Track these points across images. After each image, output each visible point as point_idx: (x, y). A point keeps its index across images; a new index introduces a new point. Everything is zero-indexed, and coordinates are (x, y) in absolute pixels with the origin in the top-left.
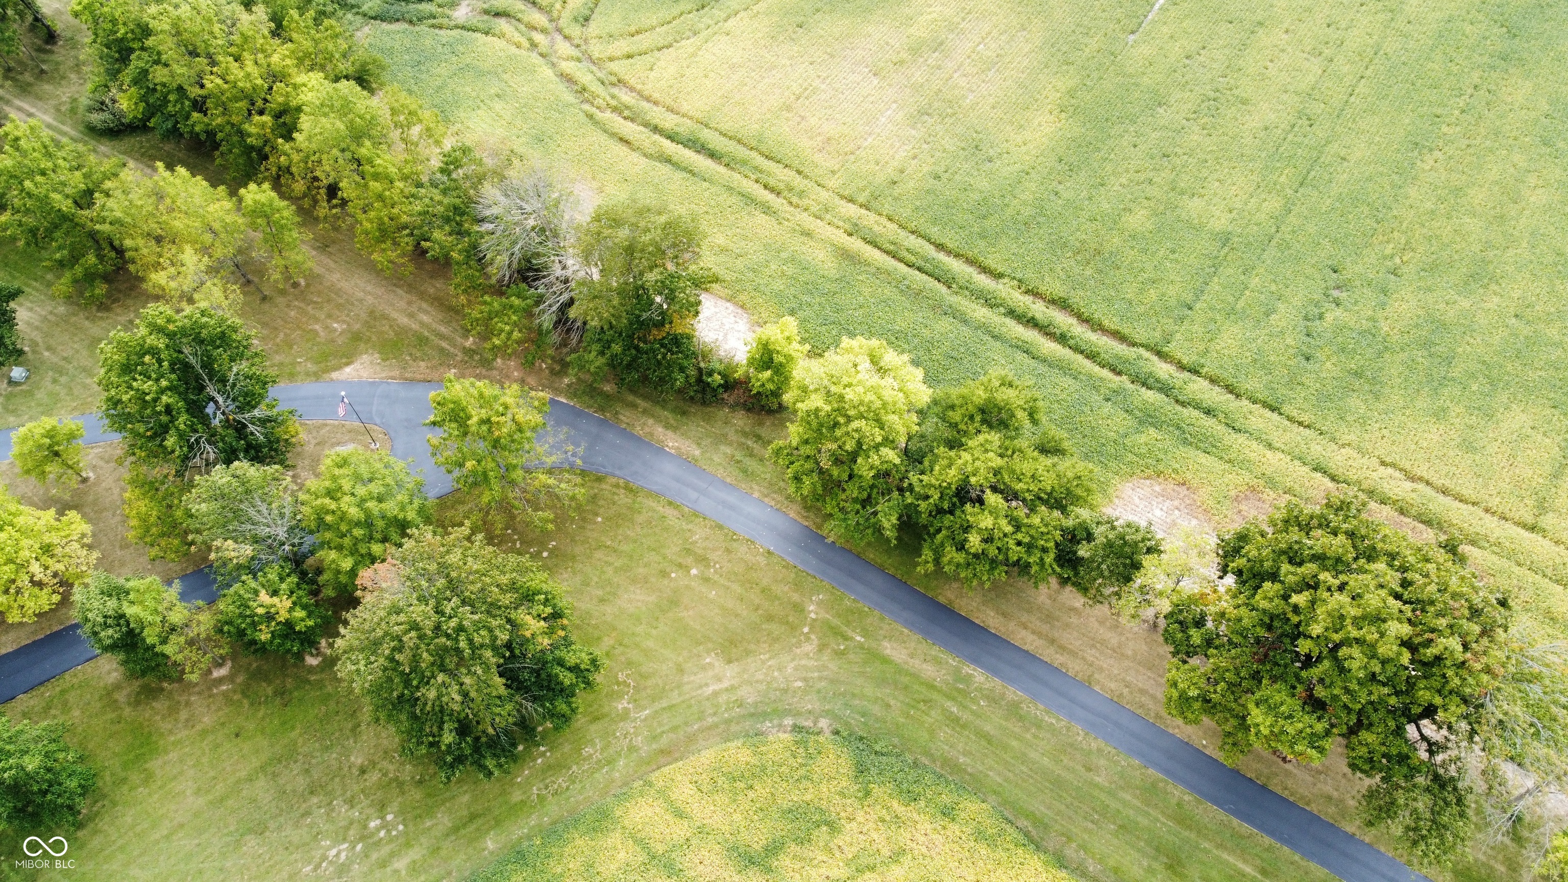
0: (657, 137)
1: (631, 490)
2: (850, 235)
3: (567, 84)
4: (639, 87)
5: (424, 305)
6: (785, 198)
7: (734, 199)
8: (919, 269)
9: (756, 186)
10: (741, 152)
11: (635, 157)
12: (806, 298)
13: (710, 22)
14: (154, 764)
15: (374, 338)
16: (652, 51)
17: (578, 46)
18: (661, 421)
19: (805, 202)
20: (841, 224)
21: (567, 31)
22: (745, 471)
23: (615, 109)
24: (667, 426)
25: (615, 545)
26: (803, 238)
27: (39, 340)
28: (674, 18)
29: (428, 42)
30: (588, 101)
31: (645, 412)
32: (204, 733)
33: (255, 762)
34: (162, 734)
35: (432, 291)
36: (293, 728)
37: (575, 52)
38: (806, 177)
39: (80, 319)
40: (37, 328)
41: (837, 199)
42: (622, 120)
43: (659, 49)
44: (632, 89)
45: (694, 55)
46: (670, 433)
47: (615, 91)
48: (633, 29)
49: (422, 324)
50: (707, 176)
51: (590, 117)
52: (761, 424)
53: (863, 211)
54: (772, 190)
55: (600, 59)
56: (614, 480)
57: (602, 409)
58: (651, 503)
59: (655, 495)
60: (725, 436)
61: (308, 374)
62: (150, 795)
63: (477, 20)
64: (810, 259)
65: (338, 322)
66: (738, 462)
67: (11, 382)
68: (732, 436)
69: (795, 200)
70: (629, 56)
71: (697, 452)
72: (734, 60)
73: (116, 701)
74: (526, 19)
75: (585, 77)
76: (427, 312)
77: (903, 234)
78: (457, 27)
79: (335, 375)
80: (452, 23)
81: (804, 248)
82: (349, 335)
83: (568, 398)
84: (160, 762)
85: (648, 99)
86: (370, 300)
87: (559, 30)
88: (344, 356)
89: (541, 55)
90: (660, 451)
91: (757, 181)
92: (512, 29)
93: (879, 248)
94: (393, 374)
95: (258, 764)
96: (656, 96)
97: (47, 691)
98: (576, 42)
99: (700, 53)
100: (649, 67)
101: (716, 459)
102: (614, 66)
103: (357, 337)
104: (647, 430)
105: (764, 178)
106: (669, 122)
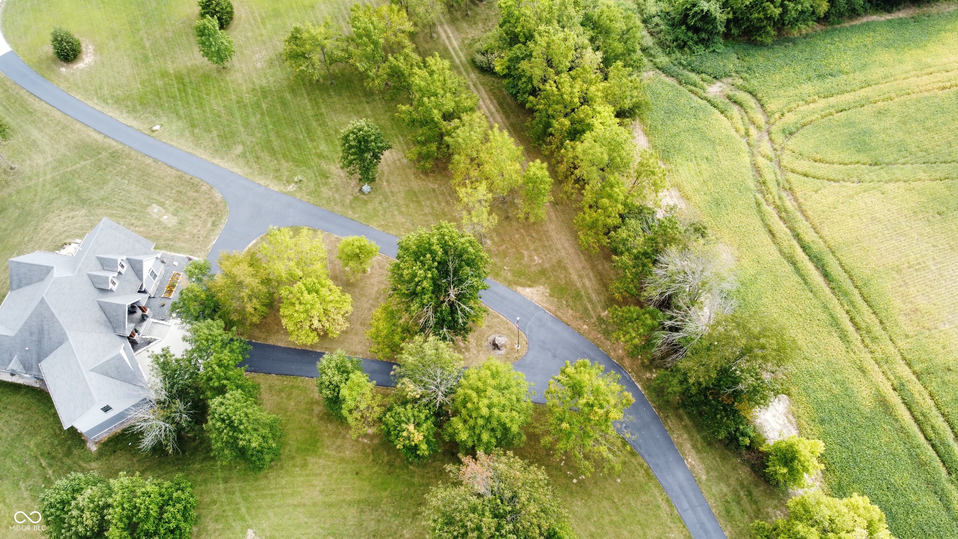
0: (795, 243)
1: (648, 474)
2: (895, 389)
3: (754, 173)
4: (801, 200)
5: (591, 275)
6: (861, 336)
7: (824, 316)
8: (933, 446)
9: (845, 316)
10: (847, 285)
11: (773, 249)
12: (838, 418)
13: (875, 178)
14: (311, 460)
15: (552, 279)
16: (823, 179)
17: (775, 150)
18: (692, 440)
19: (874, 347)
20: (892, 377)
21: (773, 136)
22: (728, 512)
23: (777, 207)
24: (694, 446)
25: (619, 504)
26: (858, 372)
27: (386, 174)
28: (851, 163)
29: (683, 101)
30: (762, 192)
31: (685, 427)
32: (342, 460)
33: (357, 496)
34: (323, 445)
35: (600, 267)
36: (386, 489)
37: (771, 154)
38: (885, 329)
39: (410, 172)
40: (388, 165)
41: (899, 357)
42: (778, 219)
43: (829, 180)
44: (796, 200)
45: (851, 197)
46: (693, 452)
47: (784, 194)
48: (818, 157)
49: (584, 285)
50: (814, 289)
51: (758, 205)
52: (757, 485)
53: (914, 378)
54: (855, 324)
55: (785, 167)
56: (641, 461)
57: (659, 408)
58: (656, 492)
59: (663, 489)
60: (728, 477)
61: (505, 279)
62: (300, 475)
63: (721, 101)
64: (856, 390)
65: (538, 256)
66: (727, 502)
67: (361, 190)
68: (732, 481)
69: (867, 341)
70: (806, 175)
71: (704, 477)
72: (878, 215)
73: (313, 410)
74: (751, 114)
75: (769, 176)
76: (590, 279)
77: (935, 412)
78: (705, 99)
79: (519, 289)
80: (704, 95)
81: (855, 380)
82: (540, 268)
83: (643, 387)
84: (314, 460)
85: (803, 212)
86: (563, 253)
87: (769, 133)
88: (529, 279)
89: (748, 144)
90: (681, 460)
91: (847, 312)
92: (739, 117)
93: (912, 413)
94: (551, 308)
95: (358, 498)
96: (810, 213)
97: (287, 381)
98: (776, 146)
99: (856, 197)
100: (815, 189)
101: (714, 490)
102: (792, 177)
103: (543, 272)
104: (680, 440)
105: (854, 313)
106: (809, 236)
